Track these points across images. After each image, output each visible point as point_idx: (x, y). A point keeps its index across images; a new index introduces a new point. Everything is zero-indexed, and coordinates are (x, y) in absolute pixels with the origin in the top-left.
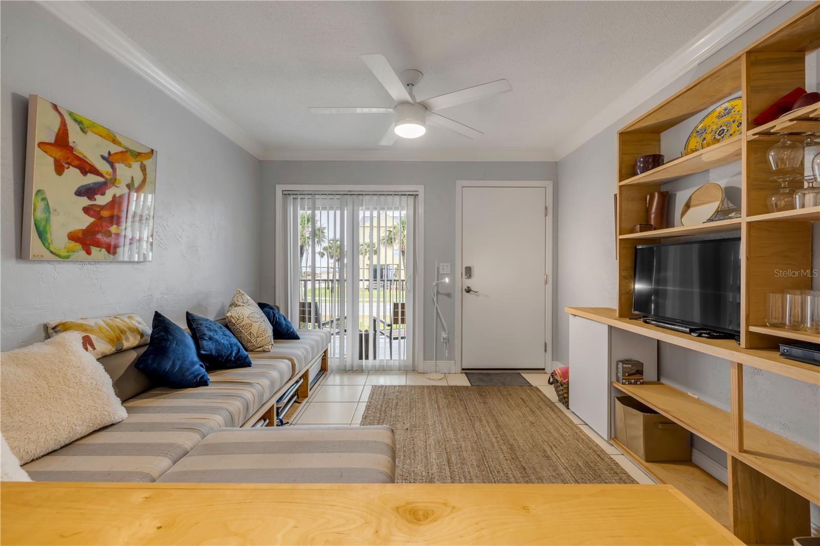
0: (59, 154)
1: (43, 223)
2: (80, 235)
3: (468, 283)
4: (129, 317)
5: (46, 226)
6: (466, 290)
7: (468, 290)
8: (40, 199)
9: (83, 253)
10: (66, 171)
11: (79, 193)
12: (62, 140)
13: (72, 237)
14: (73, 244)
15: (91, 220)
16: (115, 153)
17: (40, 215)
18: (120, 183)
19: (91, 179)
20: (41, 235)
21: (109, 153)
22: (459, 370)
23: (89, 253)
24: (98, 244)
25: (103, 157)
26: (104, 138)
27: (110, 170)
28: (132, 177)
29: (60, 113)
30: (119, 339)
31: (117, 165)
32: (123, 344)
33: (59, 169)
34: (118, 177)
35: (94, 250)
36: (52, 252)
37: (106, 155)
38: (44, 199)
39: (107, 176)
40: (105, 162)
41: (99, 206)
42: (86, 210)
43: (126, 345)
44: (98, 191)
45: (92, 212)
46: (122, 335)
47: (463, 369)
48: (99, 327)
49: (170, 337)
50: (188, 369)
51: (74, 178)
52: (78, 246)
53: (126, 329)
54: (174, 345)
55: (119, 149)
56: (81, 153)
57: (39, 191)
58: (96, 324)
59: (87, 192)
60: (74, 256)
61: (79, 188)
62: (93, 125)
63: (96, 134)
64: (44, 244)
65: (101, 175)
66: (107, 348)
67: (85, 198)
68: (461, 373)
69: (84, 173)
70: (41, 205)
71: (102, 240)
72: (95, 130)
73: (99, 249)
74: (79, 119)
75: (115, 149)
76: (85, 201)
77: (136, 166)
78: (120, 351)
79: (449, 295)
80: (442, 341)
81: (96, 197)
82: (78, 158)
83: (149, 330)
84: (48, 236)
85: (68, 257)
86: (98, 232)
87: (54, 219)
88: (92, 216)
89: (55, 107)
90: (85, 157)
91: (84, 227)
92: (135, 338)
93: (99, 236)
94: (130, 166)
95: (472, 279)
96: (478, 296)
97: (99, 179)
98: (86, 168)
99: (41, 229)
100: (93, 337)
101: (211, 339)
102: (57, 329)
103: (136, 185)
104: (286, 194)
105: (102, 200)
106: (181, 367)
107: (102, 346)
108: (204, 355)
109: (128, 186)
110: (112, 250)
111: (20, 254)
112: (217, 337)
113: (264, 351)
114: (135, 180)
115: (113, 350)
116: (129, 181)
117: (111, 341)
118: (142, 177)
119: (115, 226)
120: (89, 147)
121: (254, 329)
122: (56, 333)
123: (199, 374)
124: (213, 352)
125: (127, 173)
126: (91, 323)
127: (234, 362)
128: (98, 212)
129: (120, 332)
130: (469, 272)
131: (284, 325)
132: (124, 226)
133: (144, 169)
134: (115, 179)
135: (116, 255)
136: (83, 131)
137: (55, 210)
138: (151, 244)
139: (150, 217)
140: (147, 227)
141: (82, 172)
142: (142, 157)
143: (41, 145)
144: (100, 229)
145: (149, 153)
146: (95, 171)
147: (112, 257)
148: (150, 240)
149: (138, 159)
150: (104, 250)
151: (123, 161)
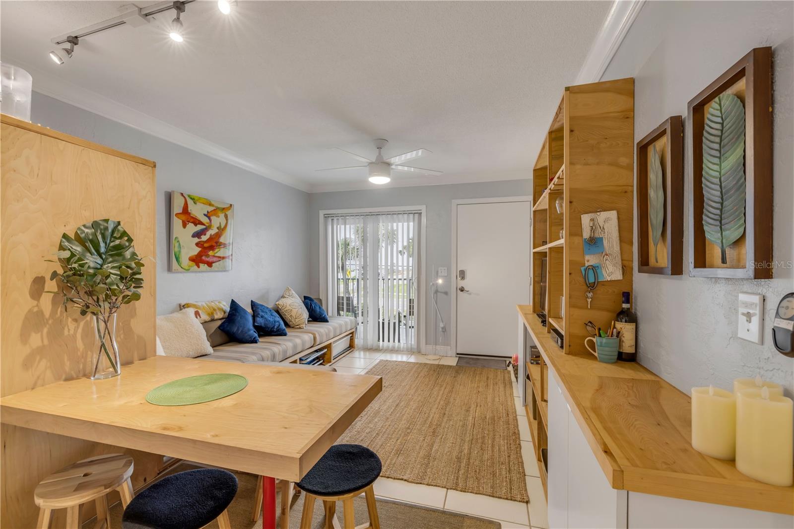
0: (184, 217)
1: (178, 253)
2: (194, 258)
3: (461, 283)
4: (219, 302)
6: (460, 289)
7: (462, 290)
8: (176, 241)
9: (196, 267)
10: (187, 225)
11: (194, 236)
12: (185, 210)
13: (192, 259)
14: (191, 263)
15: (200, 249)
16: (211, 211)
17: (176, 249)
18: (213, 227)
19: (200, 227)
20: (177, 259)
21: (208, 212)
22: (454, 355)
23: (199, 267)
24: (204, 262)
25: (205, 215)
26: (205, 204)
27: (208, 221)
28: (220, 223)
29: (184, 197)
30: (212, 313)
31: (212, 218)
32: (214, 317)
33: (184, 225)
34: (213, 224)
35: (201, 265)
36: (182, 267)
37: (206, 213)
38: (178, 241)
39: (207, 225)
40: (205, 217)
41: (203, 241)
42: (197, 244)
43: (216, 317)
44: (203, 233)
45: (200, 245)
46: (214, 312)
47: (458, 354)
48: (204, 307)
49: (237, 314)
50: (246, 333)
51: (192, 228)
52: (193, 264)
53: (216, 308)
54: (239, 319)
56: (195, 215)
57: (176, 238)
58: (202, 305)
59: (197, 235)
60: (192, 269)
61: (194, 233)
62: (200, 198)
63: (201, 203)
64: (179, 264)
66: (207, 318)
67: (197, 238)
68: (456, 357)
69: (196, 225)
70: (177, 245)
71: (205, 260)
72: (201, 201)
73: (203, 264)
74: (193, 197)
75: (211, 209)
76: (196, 240)
77: (222, 216)
78: (213, 320)
79: (446, 293)
80: (441, 329)
81: (202, 237)
82: (192, 217)
83: (228, 309)
84: (180, 259)
85: (188, 270)
86: (203, 255)
87: (183, 250)
88: (200, 247)
89: (182, 194)
91: (196, 253)
92: (221, 314)
93: (203, 258)
94: (218, 217)
95: (465, 280)
96: (470, 294)
97: (203, 227)
98: (197, 222)
99: (177, 256)
100: (200, 312)
101: (262, 317)
102: (185, 306)
103: (222, 227)
104: (326, 217)
105: (204, 238)
106: (242, 331)
107: (205, 317)
108: (256, 326)
109: (218, 228)
110: (210, 264)
111: (170, 269)
112: (266, 316)
113: (300, 328)
114: (222, 224)
115: (210, 319)
116: (218, 225)
117: (209, 314)
118: (226, 221)
119: (211, 252)
120: (198, 211)
121: (293, 314)
122: (184, 308)
123: (253, 336)
124: (263, 325)
125: (217, 221)
126: (200, 304)
127: (276, 332)
128: (203, 245)
129: (214, 310)
130: (462, 275)
131: (318, 312)
132: (216, 250)
133: (226, 217)
134: (211, 225)
135: (213, 267)
136: (195, 203)
137: (183, 246)
138: (231, 260)
139: (230, 244)
140: (229, 250)
141: (195, 225)
142: (225, 210)
143: (177, 215)
144: (204, 253)
145: (229, 207)
146: (201, 223)
147: (210, 268)
148: (231, 257)
149: (223, 212)
150: (206, 265)
151: (215, 215)
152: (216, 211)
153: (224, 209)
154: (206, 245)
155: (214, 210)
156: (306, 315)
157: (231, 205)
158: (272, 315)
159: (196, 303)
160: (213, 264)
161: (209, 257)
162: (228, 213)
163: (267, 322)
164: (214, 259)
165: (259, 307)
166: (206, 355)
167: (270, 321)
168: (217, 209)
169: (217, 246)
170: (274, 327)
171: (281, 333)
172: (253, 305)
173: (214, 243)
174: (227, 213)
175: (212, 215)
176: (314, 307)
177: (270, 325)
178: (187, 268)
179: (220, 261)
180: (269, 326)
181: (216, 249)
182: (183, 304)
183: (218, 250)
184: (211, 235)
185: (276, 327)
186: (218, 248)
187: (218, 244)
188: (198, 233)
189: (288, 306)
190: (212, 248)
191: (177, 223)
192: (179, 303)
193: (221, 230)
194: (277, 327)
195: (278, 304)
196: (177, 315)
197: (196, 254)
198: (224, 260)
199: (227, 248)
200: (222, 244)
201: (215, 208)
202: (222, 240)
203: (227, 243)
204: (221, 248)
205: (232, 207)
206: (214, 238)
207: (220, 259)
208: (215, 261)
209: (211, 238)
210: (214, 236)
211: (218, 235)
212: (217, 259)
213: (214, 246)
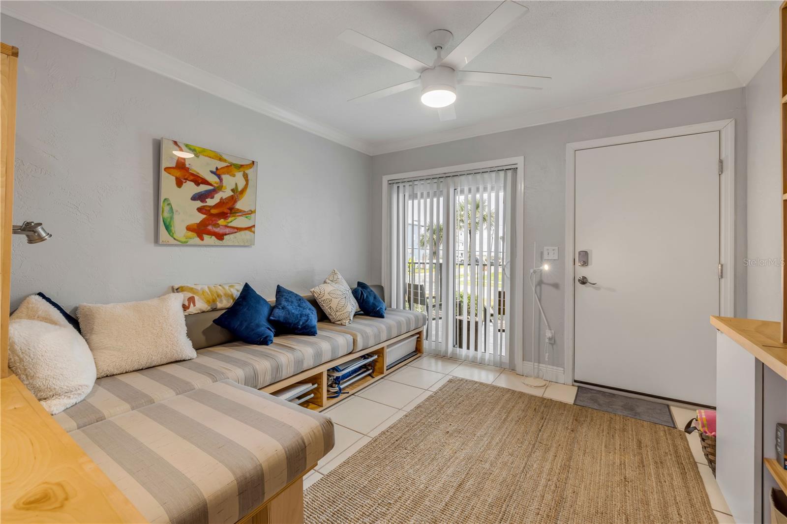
0: (178, 173)
1: (169, 220)
2: (196, 227)
4: (230, 286)
5: (170, 222)
8: (166, 204)
9: (197, 240)
10: (184, 184)
11: (194, 198)
12: (180, 166)
13: (189, 228)
14: (190, 234)
15: (204, 216)
16: (222, 168)
17: (166, 215)
19: (203, 188)
20: (168, 228)
21: (217, 169)
22: (571, 382)
23: (202, 239)
25: (212, 172)
26: (213, 158)
27: (217, 180)
28: (236, 184)
29: (178, 146)
30: (214, 301)
31: (224, 177)
32: (217, 306)
33: (179, 184)
34: (224, 185)
35: (206, 237)
36: (175, 239)
37: (214, 170)
38: (169, 204)
39: (215, 185)
40: (213, 175)
41: (210, 206)
42: (200, 210)
43: (219, 305)
44: (209, 195)
45: (204, 211)
46: (218, 299)
47: (576, 381)
48: (203, 292)
50: (253, 330)
51: (190, 188)
53: (222, 294)
56: (195, 171)
57: (165, 199)
58: (202, 288)
60: (191, 242)
61: (194, 195)
63: (205, 156)
64: (169, 234)
65: (210, 184)
66: (205, 307)
67: (199, 202)
68: (573, 386)
69: (198, 184)
70: (167, 208)
71: (212, 230)
74: (192, 148)
76: (199, 204)
77: (239, 175)
78: (214, 310)
79: (556, 286)
80: (547, 341)
81: (207, 200)
82: (192, 174)
83: (237, 294)
84: (172, 228)
85: (187, 242)
86: (209, 224)
87: (177, 218)
89: (176, 143)
90: (198, 173)
91: (198, 221)
92: (228, 301)
93: (210, 228)
94: (234, 176)
96: (597, 289)
97: (209, 188)
98: (198, 180)
99: (168, 224)
100: (196, 298)
101: (283, 308)
102: (179, 290)
103: (240, 189)
104: (391, 183)
105: (210, 202)
106: (247, 327)
107: (200, 305)
108: (271, 320)
109: (233, 190)
110: (220, 237)
111: (156, 240)
112: (290, 307)
113: (342, 325)
115: (209, 308)
116: (233, 187)
117: (208, 302)
118: (245, 183)
120: (201, 166)
121: (334, 304)
122: (177, 292)
123: (263, 335)
124: (281, 319)
125: (231, 182)
126: (199, 288)
127: (300, 330)
128: (209, 211)
129: (218, 296)
130: (584, 258)
131: (371, 304)
132: (230, 219)
133: (246, 176)
134: (222, 186)
135: (224, 241)
138: (254, 233)
139: (252, 212)
140: (250, 219)
141: (196, 184)
142: (245, 168)
143: (166, 169)
144: (211, 222)
145: (250, 164)
146: (206, 182)
147: (220, 242)
148: (253, 229)
149: (241, 170)
150: (213, 237)
151: (228, 173)
152: (232, 168)
153: (242, 166)
154: (213, 211)
155: (227, 166)
156: (352, 306)
157: (253, 162)
158: (299, 306)
159: (193, 286)
161: (219, 227)
162: (249, 172)
163: (288, 316)
164: (227, 230)
165: (285, 294)
166: (184, 360)
167: (294, 313)
168: (231, 165)
169: (231, 213)
170: (298, 322)
171: (308, 331)
172: (280, 291)
173: (228, 209)
174: (246, 171)
176: (367, 296)
177: (292, 320)
178: (184, 240)
179: (236, 232)
180: (290, 321)
181: (229, 217)
182: (176, 286)
183: (233, 218)
185: (301, 323)
186: (233, 217)
187: (233, 211)
188: (202, 195)
189: (326, 293)
190: (224, 215)
191: (168, 181)
192: (171, 285)
193: (237, 194)
194: (303, 323)
195: (314, 291)
196: (155, 302)
198: (242, 233)
199: (247, 217)
200: (239, 211)
201: (229, 165)
202: (239, 206)
203: (246, 211)
204: (237, 216)
205: (255, 164)
206: (227, 203)
207: (236, 230)
208: (227, 233)
209: (222, 203)
210: (227, 201)
211: (233, 199)
212: (232, 230)
213: (227, 214)
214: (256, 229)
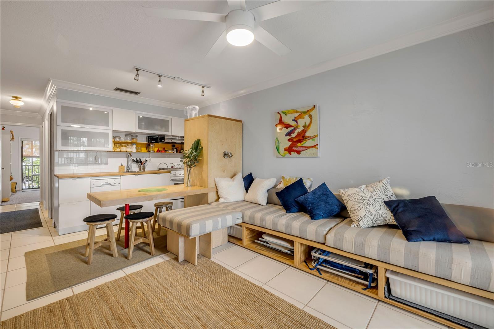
1: (278, 147)
2: (288, 149)
9: (289, 154)
11: (286, 135)
12: (281, 121)
13: (285, 150)
14: (286, 152)
15: (291, 143)
17: (277, 144)
18: (300, 127)
21: (295, 118)
23: (291, 154)
24: (294, 151)
25: (293, 120)
26: (293, 113)
27: (296, 123)
29: (280, 114)
31: (299, 121)
33: (281, 130)
34: (299, 125)
35: (292, 153)
36: (280, 155)
37: (294, 119)
38: (278, 140)
39: (295, 126)
41: (293, 138)
42: (289, 140)
44: (292, 132)
45: (291, 140)
51: (285, 131)
52: (287, 152)
55: (298, 114)
59: (289, 134)
60: (286, 156)
61: (286, 133)
62: (289, 111)
63: (290, 113)
64: (278, 153)
65: (293, 126)
67: (288, 136)
69: (287, 128)
70: (277, 142)
71: (295, 149)
72: (289, 112)
73: (294, 153)
74: (284, 112)
75: (296, 115)
76: (288, 137)
77: (307, 117)
81: (291, 135)
82: (285, 124)
84: (279, 150)
86: (293, 147)
87: (280, 145)
88: (291, 142)
89: (278, 113)
90: (287, 123)
93: (294, 148)
94: (304, 118)
97: (292, 128)
98: (287, 126)
103: (307, 125)
105: (293, 135)
109: (303, 127)
110: (298, 152)
114: (306, 123)
116: (304, 124)
118: (310, 120)
119: (299, 144)
120: (288, 120)
125: (301, 122)
128: (293, 140)
132: (303, 143)
133: (310, 117)
134: (298, 126)
135: (300, 155)
136: (286, 115)
137: (280, 142)
138: (318, 149)
139: (315, 136)
140: (314, 141)
142: (309, 111)
143: (276, 125)
144: (294, 145)
145: (313, 108)
146: (291, 126)
147: (299, 155)
148: (317, 147)
149: (307, 114)
150: (296, 153)
151: (300, 118)
152: (302, 115)
153: (307, 111)
154: (295, 140)
155: (300, 114)
157: (314, 106)
160: (301, 152)
161: (298, 147)
162: (312, 113)
164: (302, 149)
168: (302, 113)
169: (303, 139)
173: (302, 137)
174: (310, 113)
175: (298, 119)
178: (284, 155)
179: (306, 149)
181: (302, 141)
183: (305, 142)
184: (298, 132)
186: (305, 141)
187: (304, 138)
188: (289, 133)
190: (300, 141)
193: (306, 128)
197: (288, 146)
198: (311, 149)
199: (312, 140)
200: (309, 137)
201: (301, 113)
202: (307, 134)
203: (312, 136)
204: (307, 140)
205: (316, 107)
206: (301, 134)
207: (307, 148)
208: (302, 150)
209: (299, 134)
210: (301, 133)
211: (304, 131)
212: (304, 149)
213: (302, 140)
214: (318, 147)
